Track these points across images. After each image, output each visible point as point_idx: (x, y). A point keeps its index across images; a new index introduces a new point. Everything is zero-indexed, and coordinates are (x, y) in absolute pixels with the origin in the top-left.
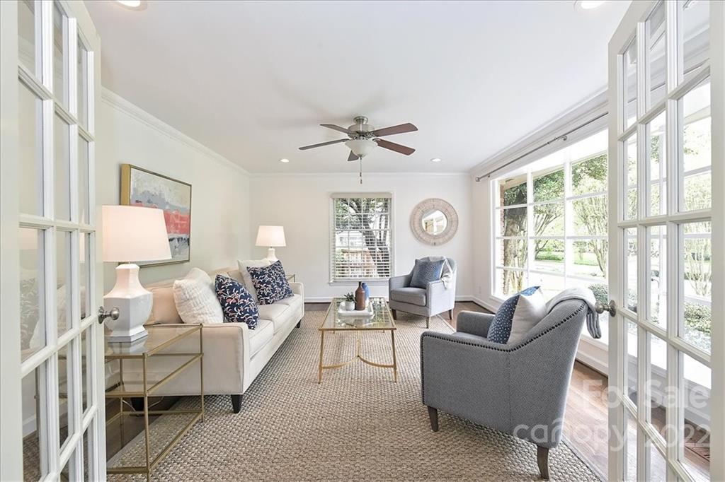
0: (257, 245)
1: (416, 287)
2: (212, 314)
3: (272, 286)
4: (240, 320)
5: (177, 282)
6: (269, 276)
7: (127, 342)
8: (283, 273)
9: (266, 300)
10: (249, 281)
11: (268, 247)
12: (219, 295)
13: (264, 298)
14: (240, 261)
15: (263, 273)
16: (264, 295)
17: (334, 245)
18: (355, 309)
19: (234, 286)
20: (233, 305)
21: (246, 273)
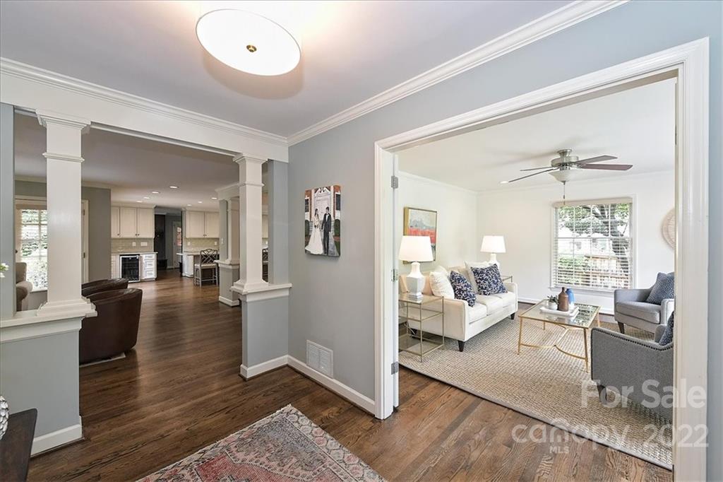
0: (482, 251)
1: (654, 303)
2: (448, 292)
3: (489, 283)
4: (463, 299)
5: (432, 273)
6: (487, 275)
7: (415, 298)
8: (499, 274)
9: (484, 292)
10: (472, 277)
11: (490, 253)
12: (452, 283)
13: (483, 290)
14: (467, 263)
15: (482, 272)
16: (482, 288)
17: (556, 252)
18: (558, 309)
19: (461, 278)
20: (460, 290)
21: (470, 271)
